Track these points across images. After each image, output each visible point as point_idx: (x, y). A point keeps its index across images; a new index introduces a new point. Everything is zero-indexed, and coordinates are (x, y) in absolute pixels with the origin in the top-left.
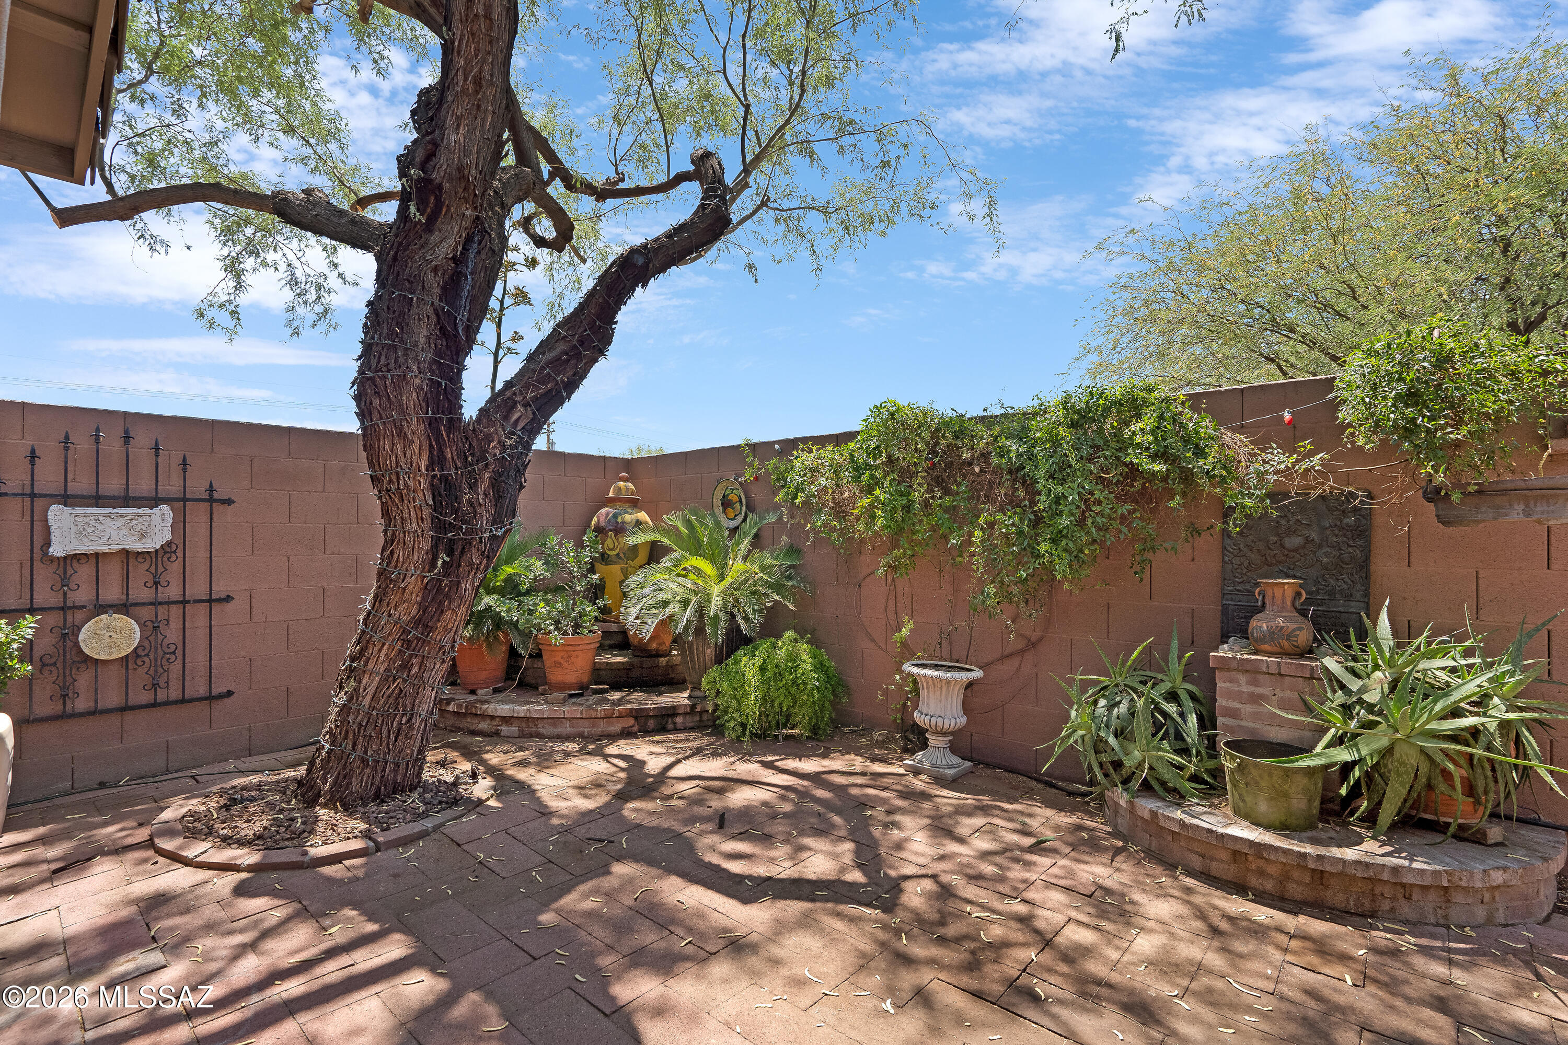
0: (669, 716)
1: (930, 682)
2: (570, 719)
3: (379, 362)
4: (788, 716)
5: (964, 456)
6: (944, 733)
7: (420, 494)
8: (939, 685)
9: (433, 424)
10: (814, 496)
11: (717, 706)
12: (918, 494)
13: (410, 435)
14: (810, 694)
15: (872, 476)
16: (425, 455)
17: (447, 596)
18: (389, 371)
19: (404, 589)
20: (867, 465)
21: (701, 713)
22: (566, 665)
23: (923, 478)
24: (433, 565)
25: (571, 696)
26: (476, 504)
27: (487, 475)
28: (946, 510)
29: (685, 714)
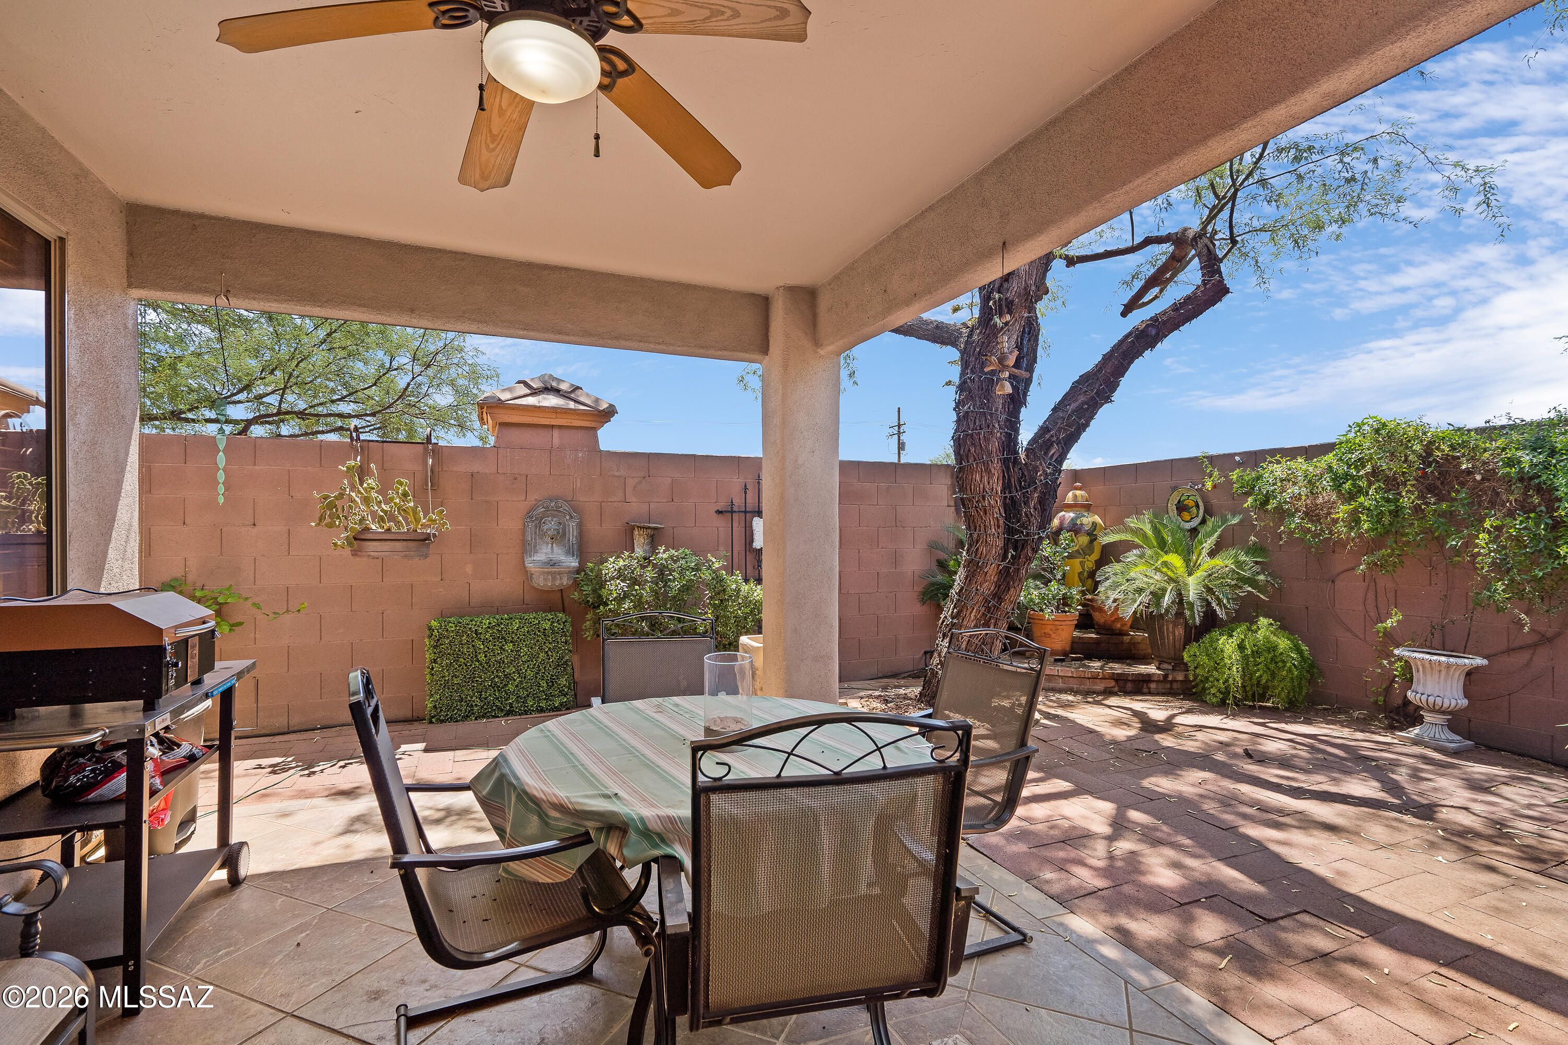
0: (1144, 681)
1: (1427, 665)
2: (1062, 677)
3: (975, 423)
4: (1266, 688)
5: (1464, 467)
6: (1441, 712)
7: (997, 510)
8: (1438, 668)
9: (1005, 462)
10: (1286, 502)
11: (1196, 676)
12: (1407, 500)
13: (993, 470)
14: (1290, 670)
15: (1354, 485)
16: (1001, 483)
17: (1012, 578)
18: (981, 429)
19: (986, 573)
20: (1347, 475)
21: (1171, 682)
22: (1053, 636)
23: (1413, 486)
24: (1005, 557)
25: (1056, 660)
26: (1029, 516)
27: (1036, 495)
28: (1442, 514)
29: (1158, 681)
